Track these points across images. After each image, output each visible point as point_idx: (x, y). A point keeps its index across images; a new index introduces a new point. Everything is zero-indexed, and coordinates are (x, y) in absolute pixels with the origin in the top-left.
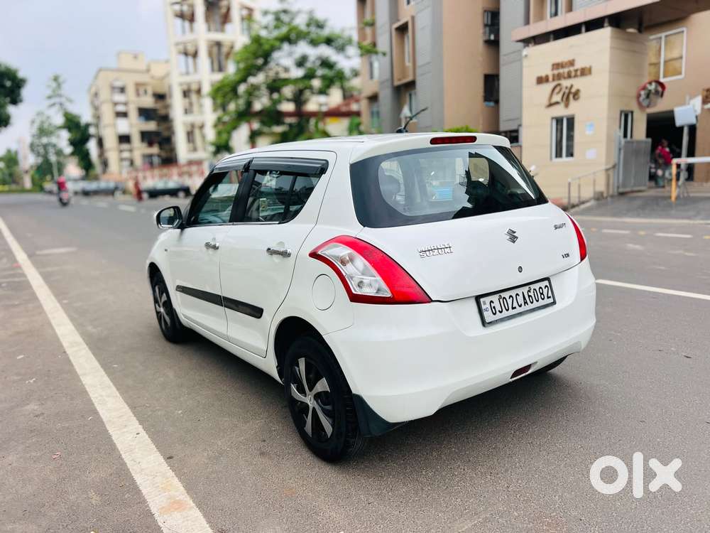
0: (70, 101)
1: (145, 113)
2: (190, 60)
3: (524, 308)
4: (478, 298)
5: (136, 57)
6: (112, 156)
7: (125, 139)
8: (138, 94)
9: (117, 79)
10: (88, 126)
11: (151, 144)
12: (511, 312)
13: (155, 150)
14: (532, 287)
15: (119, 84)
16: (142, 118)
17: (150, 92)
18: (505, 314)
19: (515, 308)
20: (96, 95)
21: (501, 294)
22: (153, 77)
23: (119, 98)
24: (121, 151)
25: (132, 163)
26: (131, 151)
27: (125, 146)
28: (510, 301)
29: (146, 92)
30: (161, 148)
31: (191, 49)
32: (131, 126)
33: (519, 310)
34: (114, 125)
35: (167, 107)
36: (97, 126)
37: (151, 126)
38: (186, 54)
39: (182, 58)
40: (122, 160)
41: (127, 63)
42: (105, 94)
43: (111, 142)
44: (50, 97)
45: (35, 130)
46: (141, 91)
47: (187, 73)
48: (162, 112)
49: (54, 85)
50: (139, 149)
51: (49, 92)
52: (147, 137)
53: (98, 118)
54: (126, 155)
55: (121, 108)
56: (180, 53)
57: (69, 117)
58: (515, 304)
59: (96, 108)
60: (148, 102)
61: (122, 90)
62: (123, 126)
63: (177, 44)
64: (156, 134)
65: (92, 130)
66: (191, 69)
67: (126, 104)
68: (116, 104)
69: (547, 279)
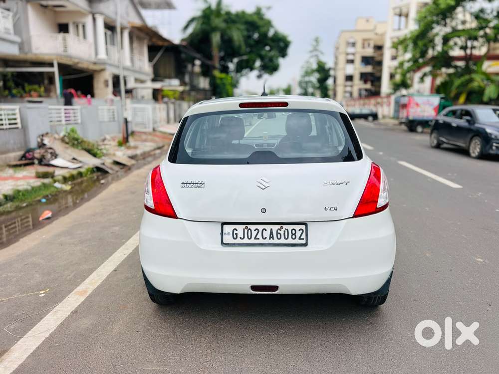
0: (322, 53)
1: (366, 60)
2: (403, 19)
3: (267, 241)
4: (223, 224)
5: (368, 21)
6: (340, 90)
7: (349, 78)
8: (363, 47)
9: (352, 37)
10: (330, 69)
11: (366, 82)
12: (253, 241)
13: (368, 86)
14: (285, 227)
15: (352, 41)
16: (363, 64)
17: (372, 45)
18: (246, 241)
19: (258, 239)
20: (337, 48)
21: (247, 226)
22: (376, 34)
23: (351, 50)
24: (346, 86)
25: (351, 94)
26: (351, 86)
27: (349, 83)
28: (254, 233)
29: (369, 45)
30: (372, 85)
31: (404, 11)
32: (355, 69)
33: (261, 241)
34: (344, 69)
35: (382, 55)
36: (334, 69)
37: (369, 69)
38: (400, 15)
39: (397, 18)
40: (345, 92)
41: (362, 25)
42: (343, 48)
43: (341, 80)
44: (311, 52)
45: (303, 73)
46: (366, 45)
47: (399, 29)
48: (378, 59)
49: (314, 43)
50: (358, 85)
51: (311, 48)
52: (364, 77)
53: (336, 63)
54: (349, 89)
55: (351, 57)
56: (396, 14)
57: (320, 64)
58: (259, 236)
59: (336, 58)
60: (369, 52)
61: (354, 44)
62: (350, 70)
63: (394, 9)
64: (371, 74)
65: (332, 73)
66: (403, 26)
67: (353, 54)
68: (348, 54)
69: (305, 224)
